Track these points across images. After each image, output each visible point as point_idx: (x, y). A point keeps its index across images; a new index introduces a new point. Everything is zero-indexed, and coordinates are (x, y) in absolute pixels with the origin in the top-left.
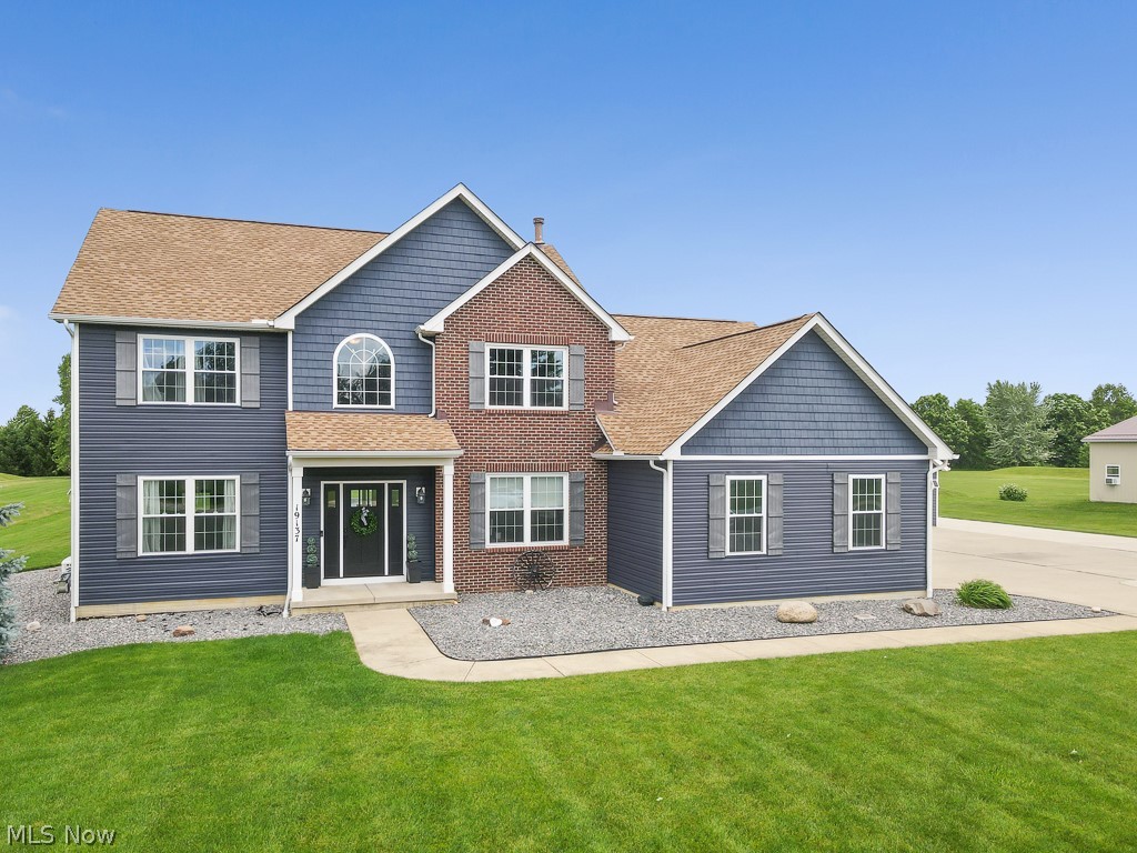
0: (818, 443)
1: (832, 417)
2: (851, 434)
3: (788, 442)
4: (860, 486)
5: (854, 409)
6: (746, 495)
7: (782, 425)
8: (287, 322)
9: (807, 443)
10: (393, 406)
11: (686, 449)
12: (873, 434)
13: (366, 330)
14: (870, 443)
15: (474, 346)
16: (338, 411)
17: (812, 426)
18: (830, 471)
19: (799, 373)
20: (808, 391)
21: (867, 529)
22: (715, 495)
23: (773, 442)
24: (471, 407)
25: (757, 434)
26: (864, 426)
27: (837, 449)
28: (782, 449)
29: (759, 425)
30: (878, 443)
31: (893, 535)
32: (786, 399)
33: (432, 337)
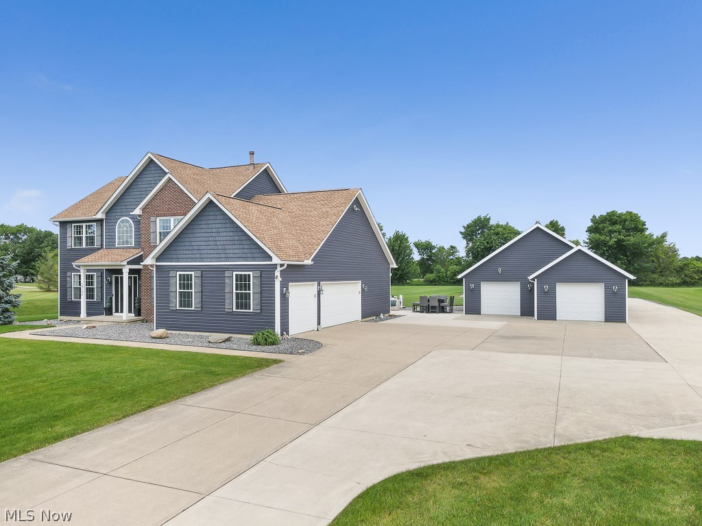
0: (218, 256)
1: (225, 243)
2: (234, 251)
3: (204, 256)
4: (239, 278)
5: (236, 238)
6: (186, 282)
7: (201, 248)
8: (100, 216)
9: (212, 256)
10: (133, 245)
11: (158, 259)
12: (246, 251)
13: (125, 216)
14: (244, 255)
15: (152, 219)
16: (117, 248)
17: (216, 247)
18: (223, 269)
19: (209, 222)
20: (214, 230)
21: (243, 301)
22: (172, 281)
23: (197, 256)
24: (152, 244)
25: (190, 252)
26: (241, 247)
27: (227, 259)
28: (201, 259)
29: (191, 248)
30: (248, 255)
31: (256, 305)
32: (203, 235)
33: (139, 216)
